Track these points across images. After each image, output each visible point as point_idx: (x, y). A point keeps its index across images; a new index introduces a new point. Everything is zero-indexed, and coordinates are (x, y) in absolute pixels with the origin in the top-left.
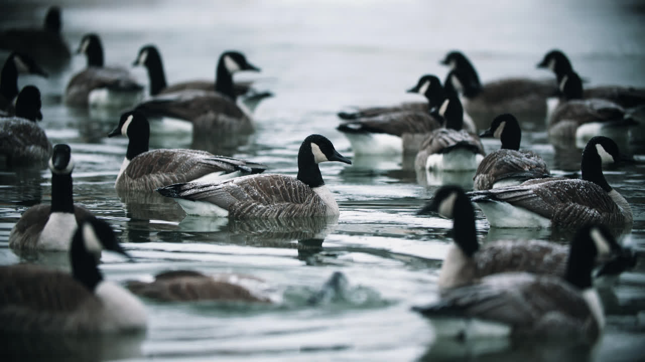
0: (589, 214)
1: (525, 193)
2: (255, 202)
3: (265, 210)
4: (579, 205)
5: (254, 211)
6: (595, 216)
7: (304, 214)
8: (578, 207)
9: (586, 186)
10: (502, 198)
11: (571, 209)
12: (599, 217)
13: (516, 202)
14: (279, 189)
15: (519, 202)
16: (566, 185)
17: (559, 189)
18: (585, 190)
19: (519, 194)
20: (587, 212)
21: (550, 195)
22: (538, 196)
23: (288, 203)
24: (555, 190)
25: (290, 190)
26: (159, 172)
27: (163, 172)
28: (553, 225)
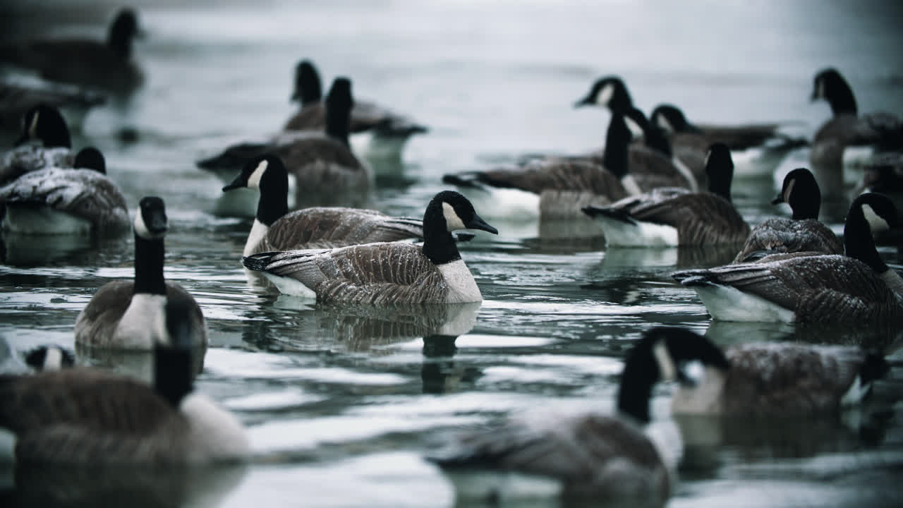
0: (849, 304)
1: (759, 274)
2: (346, 281)
3: (356, 293)
4: (835, 292)
5: (342, 294)
6: (858, 307)
7: (410, 300)
8: (834, 295)
9: (847, 265)
10: (727, 280)
11: (824, 297)
12: (865, 308)
13: (744, 287)
14: (381, 264)
15: (749, 286)
16: (819, 263)
17: (807, 269)
18: (845, 270)
19: (751, 275)
20: (846, 302)
21: (795, 278)
22: (777, 279)
23: (389, 284)
24: (802, 270)
25: (395, 265)
26: (321, 240)
27: (328, 239)
28: (797, 319)
